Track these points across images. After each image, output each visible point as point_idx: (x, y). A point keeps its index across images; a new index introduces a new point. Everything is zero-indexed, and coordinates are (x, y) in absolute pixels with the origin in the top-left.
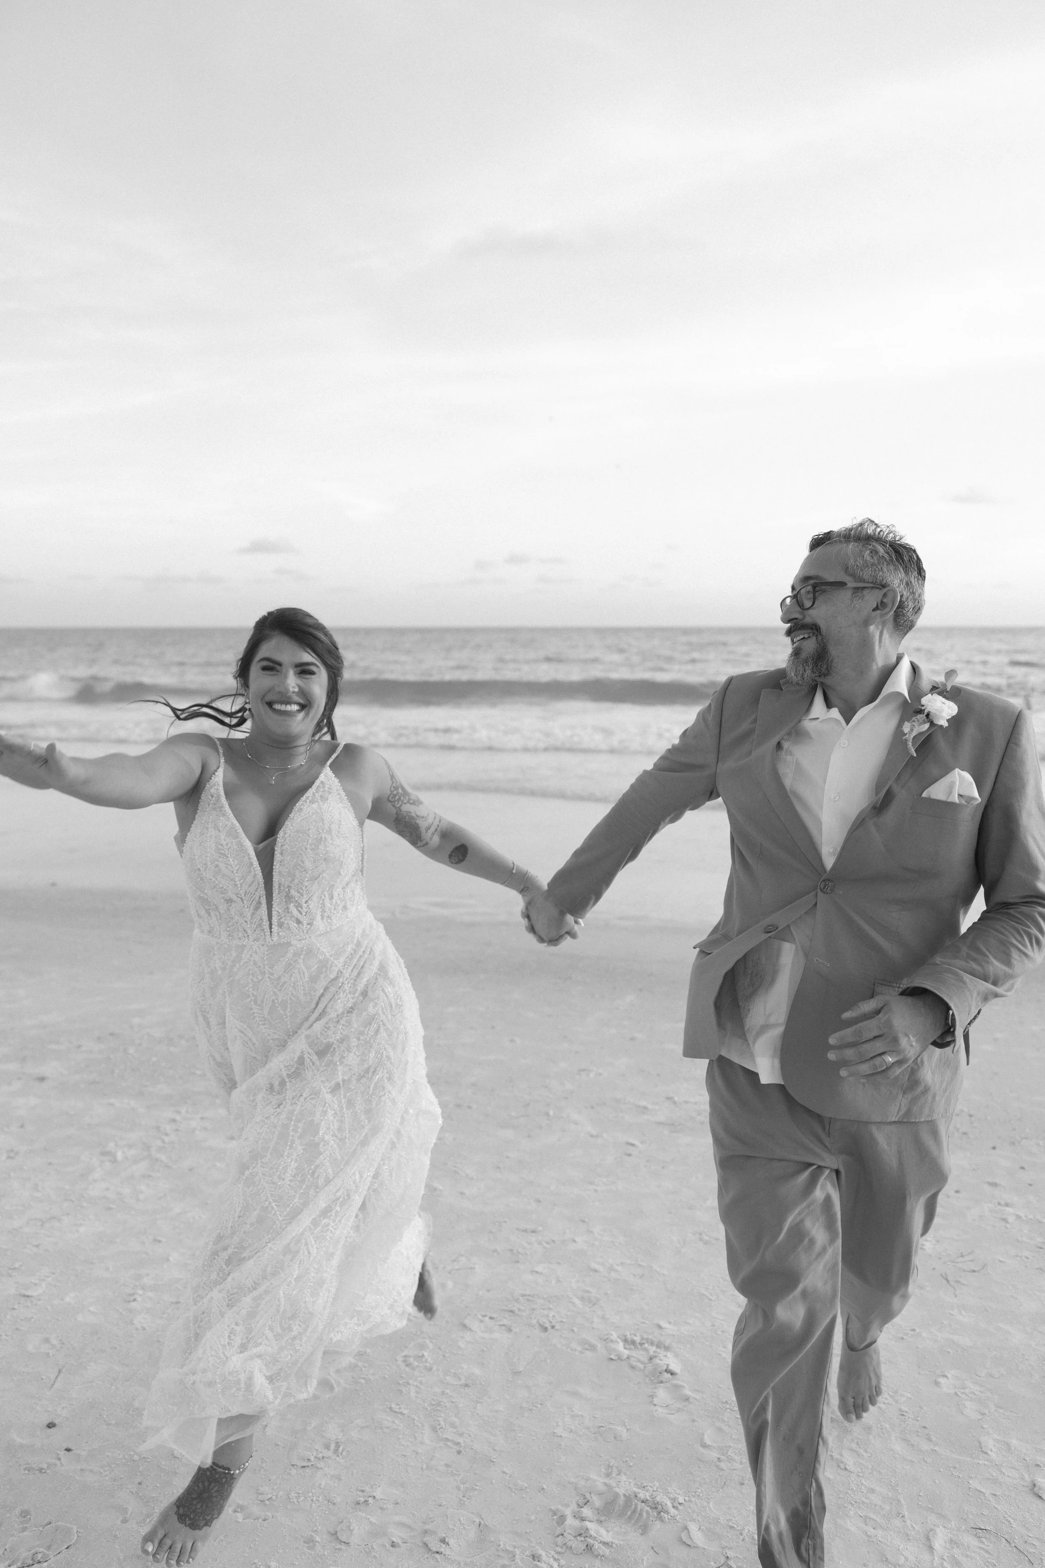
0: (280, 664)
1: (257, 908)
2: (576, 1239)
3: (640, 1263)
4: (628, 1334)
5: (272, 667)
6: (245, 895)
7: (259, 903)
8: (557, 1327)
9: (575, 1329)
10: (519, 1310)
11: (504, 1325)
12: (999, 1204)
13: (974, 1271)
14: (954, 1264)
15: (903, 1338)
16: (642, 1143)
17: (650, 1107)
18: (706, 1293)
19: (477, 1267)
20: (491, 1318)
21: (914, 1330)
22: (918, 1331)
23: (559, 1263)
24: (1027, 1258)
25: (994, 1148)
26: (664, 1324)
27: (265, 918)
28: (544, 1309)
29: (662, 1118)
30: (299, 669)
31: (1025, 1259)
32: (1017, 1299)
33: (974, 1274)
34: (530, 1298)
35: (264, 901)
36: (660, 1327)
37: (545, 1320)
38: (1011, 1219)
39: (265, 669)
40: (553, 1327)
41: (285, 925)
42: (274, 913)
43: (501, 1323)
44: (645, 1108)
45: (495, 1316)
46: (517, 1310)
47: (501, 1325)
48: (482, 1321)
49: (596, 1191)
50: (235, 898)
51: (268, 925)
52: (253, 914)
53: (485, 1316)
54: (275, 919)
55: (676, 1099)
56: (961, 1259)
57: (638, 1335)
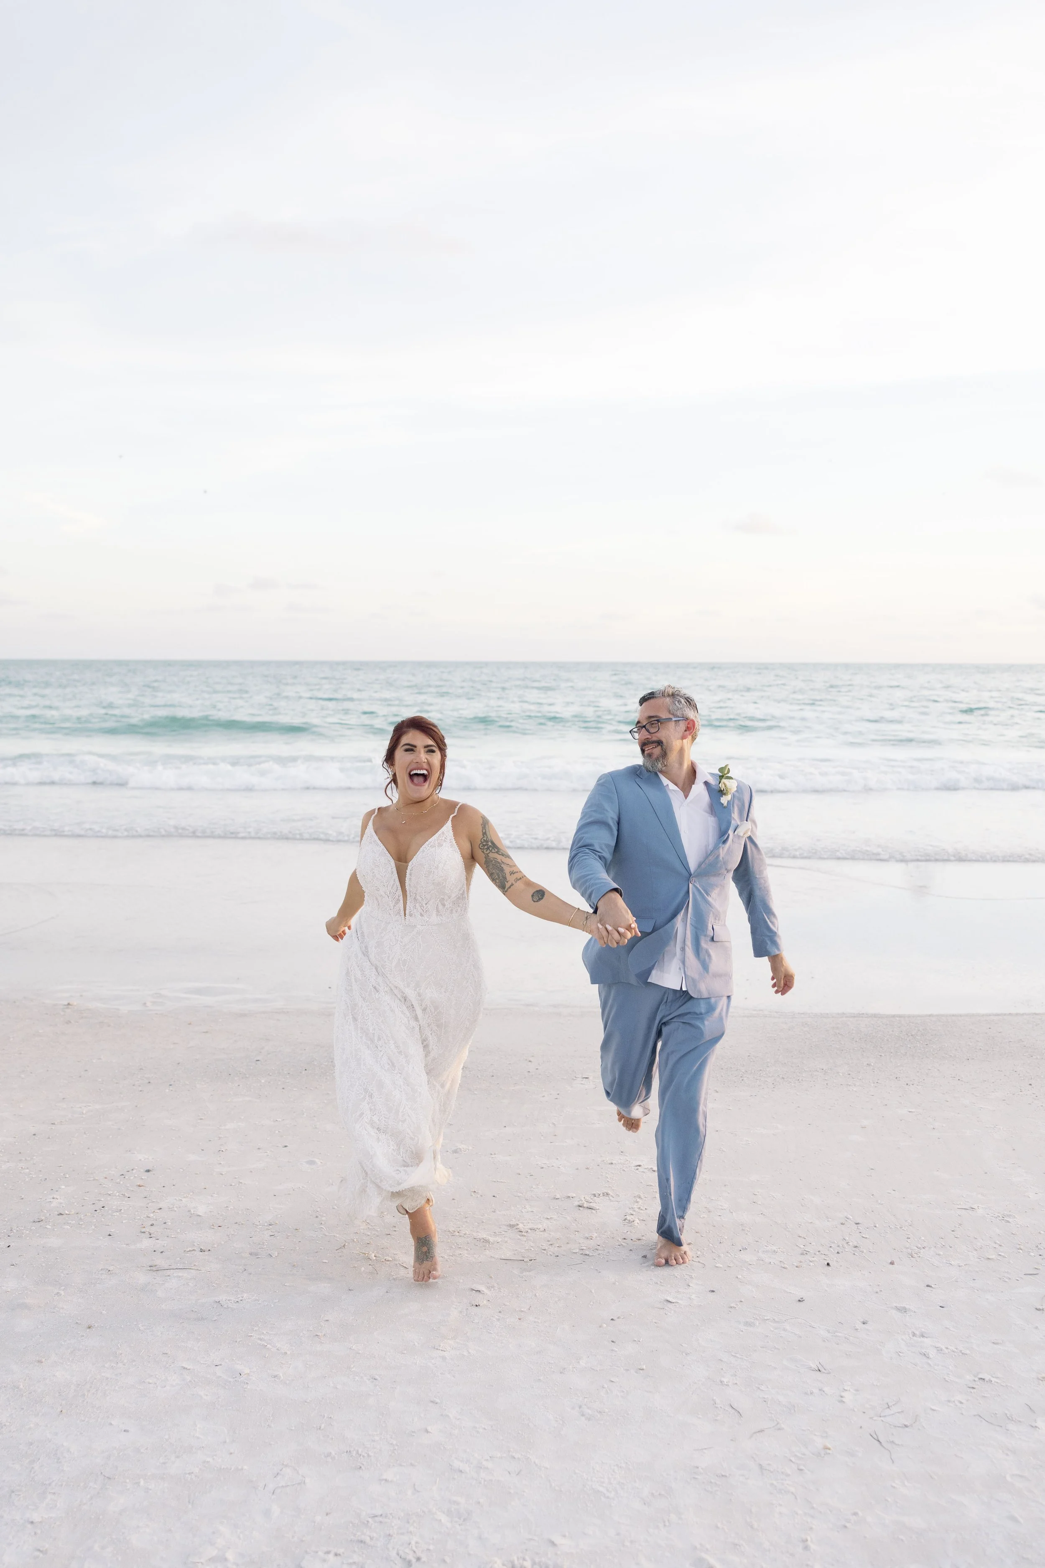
0: (415, 747)
1: (397, 903)
2: (429, 1429)
3: (514, 1454)
4: (515, 1558)
5: (411, 749)
6: (390, 893)
7: (398, 900)
8: (424, 1559)
9: (448, 1559)
10: (371, 1539)
11: (354, 1563)
12: (914, 1335)
13: (906, 1426)
14: (882, 1418)
15: (845, 1527)
16: (488, 1288)
17: (491, 1239)
18: (601, 1489)
19: (307, 1480)
20: (336, 1555)
21: (855, 1514)
22: (860, 1513)
23: (412, 1465)
24: (961, 1403)
25: (892, 1263)
26: (558, 1540)
27: (402, 909)
28: (403, 1534)
29: (508, 1255)
30: (427, 749)
31: (959, 1405)
32: (962, 1458)
33: (906, 1429)
34: (381, 1519)
35: (401, 898)
36: (553, 1544)
37: (407, 1551)
38: (932, 1353)
39: (407, 750)
40: (418, 1559)
41: (413, 916)
42: (407, 908)
43: (351, 1561)
44: (486, 1241)
45: (341, 1551)
46: (368, 1538)
47: (351, 1564)
48: (324, 1561)
49: (444, 1358)
50: (384, 895)
51: (403, 913)
52: (394, 906)
53: (328, 1552)
54: (407, 912)
55: (521, 1226)
56: (888, 1412)
57: (527, 1558)
